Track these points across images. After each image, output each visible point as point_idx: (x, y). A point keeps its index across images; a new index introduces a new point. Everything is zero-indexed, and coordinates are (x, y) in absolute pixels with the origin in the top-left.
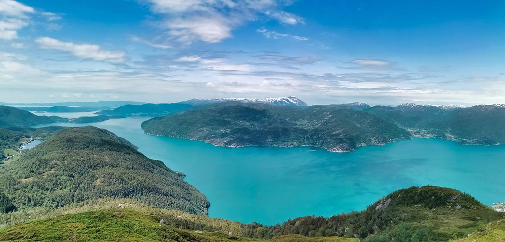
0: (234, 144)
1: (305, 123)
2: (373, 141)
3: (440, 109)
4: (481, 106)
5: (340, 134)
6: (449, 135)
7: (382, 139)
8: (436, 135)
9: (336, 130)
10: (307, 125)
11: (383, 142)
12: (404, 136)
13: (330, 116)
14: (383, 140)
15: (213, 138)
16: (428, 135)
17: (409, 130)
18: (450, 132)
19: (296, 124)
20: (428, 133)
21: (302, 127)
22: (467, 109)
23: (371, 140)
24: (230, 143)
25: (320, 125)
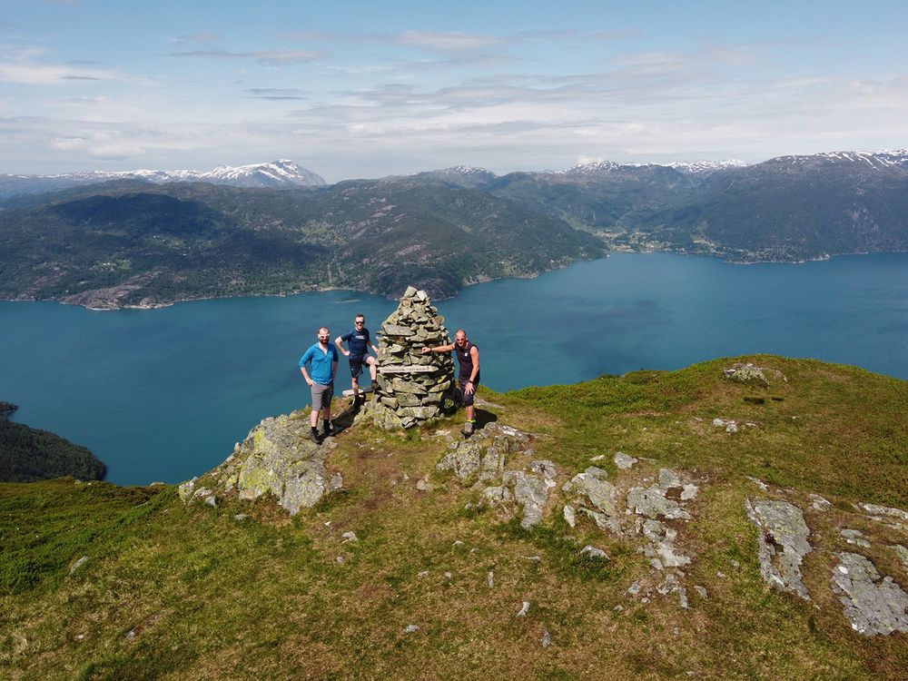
0: (147, 299)
1: (324, 229)
3: (681, 175)
4: (785, 161)
5: (419, 253)
6: (703, 241)
7: (531, 262)
8: (669, 244)
9: (407, 245)
10: (329, 236)
11: (532, 269)
12: (588, 250)
13: (389, 208)
14: (534, 264)
15: (83, 288)
16: (648, 245)
17: (600, 234)
18: (706, 232)
19: (302, 235)
20: (649, 239)
21: (318, 241)
22: (749, 168)
25: (364, 235)
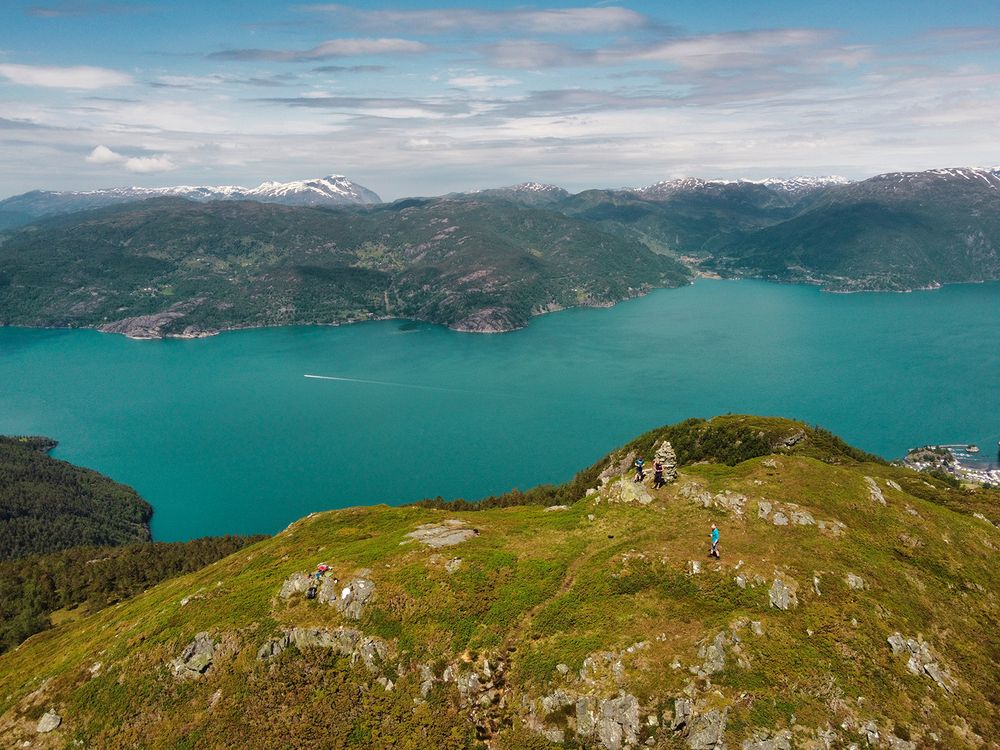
0: (190, 328)
1: (380, 252)
2: (582, 297)
5: (484, 279)
6: (798, 268)
7: (606, 290)
8: (760, 271)
9: (471, 271)
11: (608, 297)
12: (669, 277)
13: (452, 229)
14: (610, 291)
15: (123, 315)
16: (737, 271)
17: (683, 258)
18: (802, 257)
19: (356, 258)
20: (738, 265)
22: (851, 186)
23: (575, 295)
24: (178, 325)
